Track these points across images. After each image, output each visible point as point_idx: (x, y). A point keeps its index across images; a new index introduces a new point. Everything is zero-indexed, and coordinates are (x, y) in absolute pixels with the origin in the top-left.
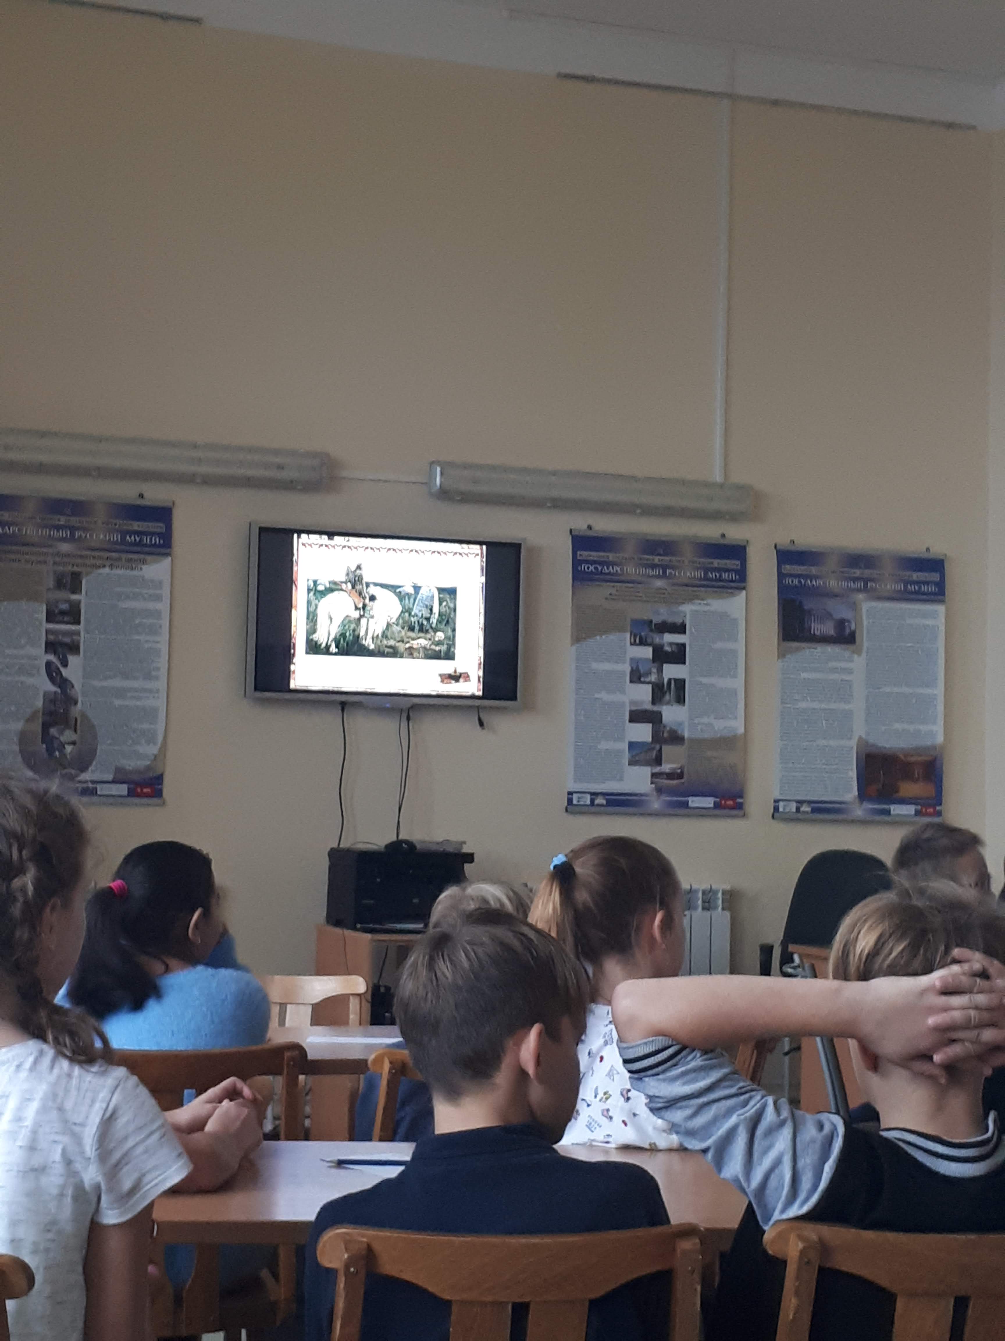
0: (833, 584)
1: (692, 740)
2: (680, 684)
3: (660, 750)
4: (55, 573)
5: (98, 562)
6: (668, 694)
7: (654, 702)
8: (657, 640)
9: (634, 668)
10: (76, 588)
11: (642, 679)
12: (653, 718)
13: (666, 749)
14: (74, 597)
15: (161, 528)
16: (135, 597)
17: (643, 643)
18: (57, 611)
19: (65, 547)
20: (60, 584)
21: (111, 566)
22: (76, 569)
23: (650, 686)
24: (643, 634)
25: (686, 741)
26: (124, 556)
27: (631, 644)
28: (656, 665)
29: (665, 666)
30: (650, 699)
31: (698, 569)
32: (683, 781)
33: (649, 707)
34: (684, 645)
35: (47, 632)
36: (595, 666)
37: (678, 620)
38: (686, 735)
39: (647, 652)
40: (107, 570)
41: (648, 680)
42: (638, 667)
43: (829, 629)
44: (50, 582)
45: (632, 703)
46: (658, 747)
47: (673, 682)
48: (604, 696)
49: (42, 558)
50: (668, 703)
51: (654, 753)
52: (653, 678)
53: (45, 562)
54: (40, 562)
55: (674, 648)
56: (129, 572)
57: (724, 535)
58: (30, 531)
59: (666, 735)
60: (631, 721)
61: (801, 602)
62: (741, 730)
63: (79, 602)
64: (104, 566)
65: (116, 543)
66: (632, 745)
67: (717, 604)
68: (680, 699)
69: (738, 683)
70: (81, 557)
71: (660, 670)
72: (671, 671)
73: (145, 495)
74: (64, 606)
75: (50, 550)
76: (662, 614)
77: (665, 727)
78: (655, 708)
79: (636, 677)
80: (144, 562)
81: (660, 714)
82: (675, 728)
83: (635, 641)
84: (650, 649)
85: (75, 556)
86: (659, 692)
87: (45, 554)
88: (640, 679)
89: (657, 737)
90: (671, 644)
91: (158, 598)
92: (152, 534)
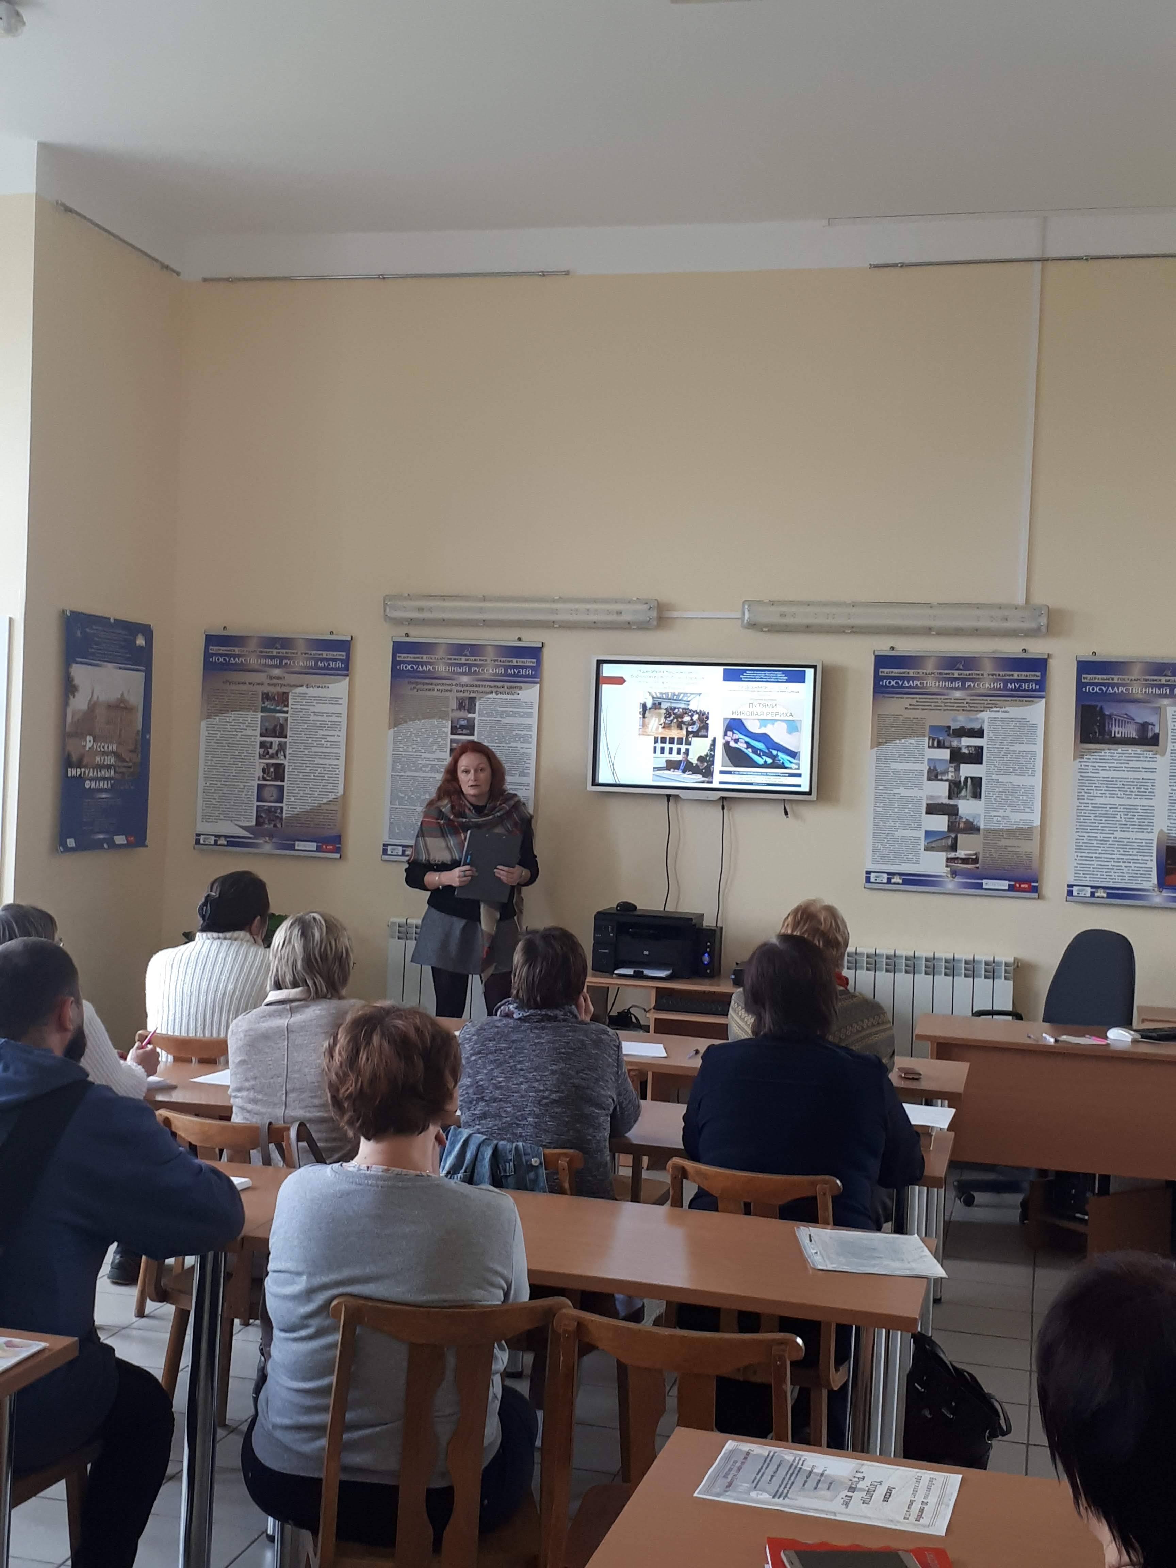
0: (1137, 690)
1: (988, 831)
2: (977, 782)
3: (956, 838)
4: (457, 698)
5: (488, 690)
6: (964, 790)
7: (950, 798)
8: (955, 743)
9: (932, 768)
10: (472, 710)
11: (940, 777)
12: (951, 811)
13: (961, 837)
14: (470, 715)
15: (533, 663)
16: (514, 714)
17: (940, 746)
18: (458, 726)
19: (465, 679)
20: (461, 707)
21: (497, 693)
22: (472, 695)
23: (947, 783)
24: (941, 738)
25: (981, 831)
26: (506, 684)
27: (929, 747)
28: (953, 765)
29: (962, 765)
30: (947, 794)
31: (997, 680)
32: (977, 865)
33: (946, 801)
34: (982, 748)
35: (452, 741)
36: (894, 766)
37: (976, 726)
38: (982, 827)
39: (945, 754)
40: (493, 695)
41: (944, 778)
42: (935, 767)
43: (1131, 731)
44: (454, 705)
45: (930, 797)
46: (953, 836)
47: (969, 780)
48: (902, 791)
49: (449, 688)
50: (965, 797)
51: (950, 842)
52: (950, 776)
53: (451, 691)
54: (447, 691)
55: (972, 750)
56: (510, 697)
57: (1025, 649)
58: (441, 669)
59: (962, 825)
60: (927, 813)
61: (1101, 708)
62: (1037, 823)
63: (474, 718)
64: (492, 693)
65: (501, 675)
66: (928, 833)
67: (1015, 711)
68: (977, 795)
69: (1037, 782)
70: (476, 686)
71: (957, 769)
72: (967, 770)
73: (523, 638)
74: (464, 723)
75: (454, 682)
76: (961, 720)
77: (961, 818)
78: (952, 802)
79: (934, 775)
80: (521, 688)
81: (955, 807)
82: (971, 820)
83: (933, 744)
84: (948, 751)
85: (472, 686)
86: (955, 788)
87: (451, 685)
88: (936, 776)
89: (953, 827)
90: (968, 747)
91: (529, 715)
92: (526, 667)
